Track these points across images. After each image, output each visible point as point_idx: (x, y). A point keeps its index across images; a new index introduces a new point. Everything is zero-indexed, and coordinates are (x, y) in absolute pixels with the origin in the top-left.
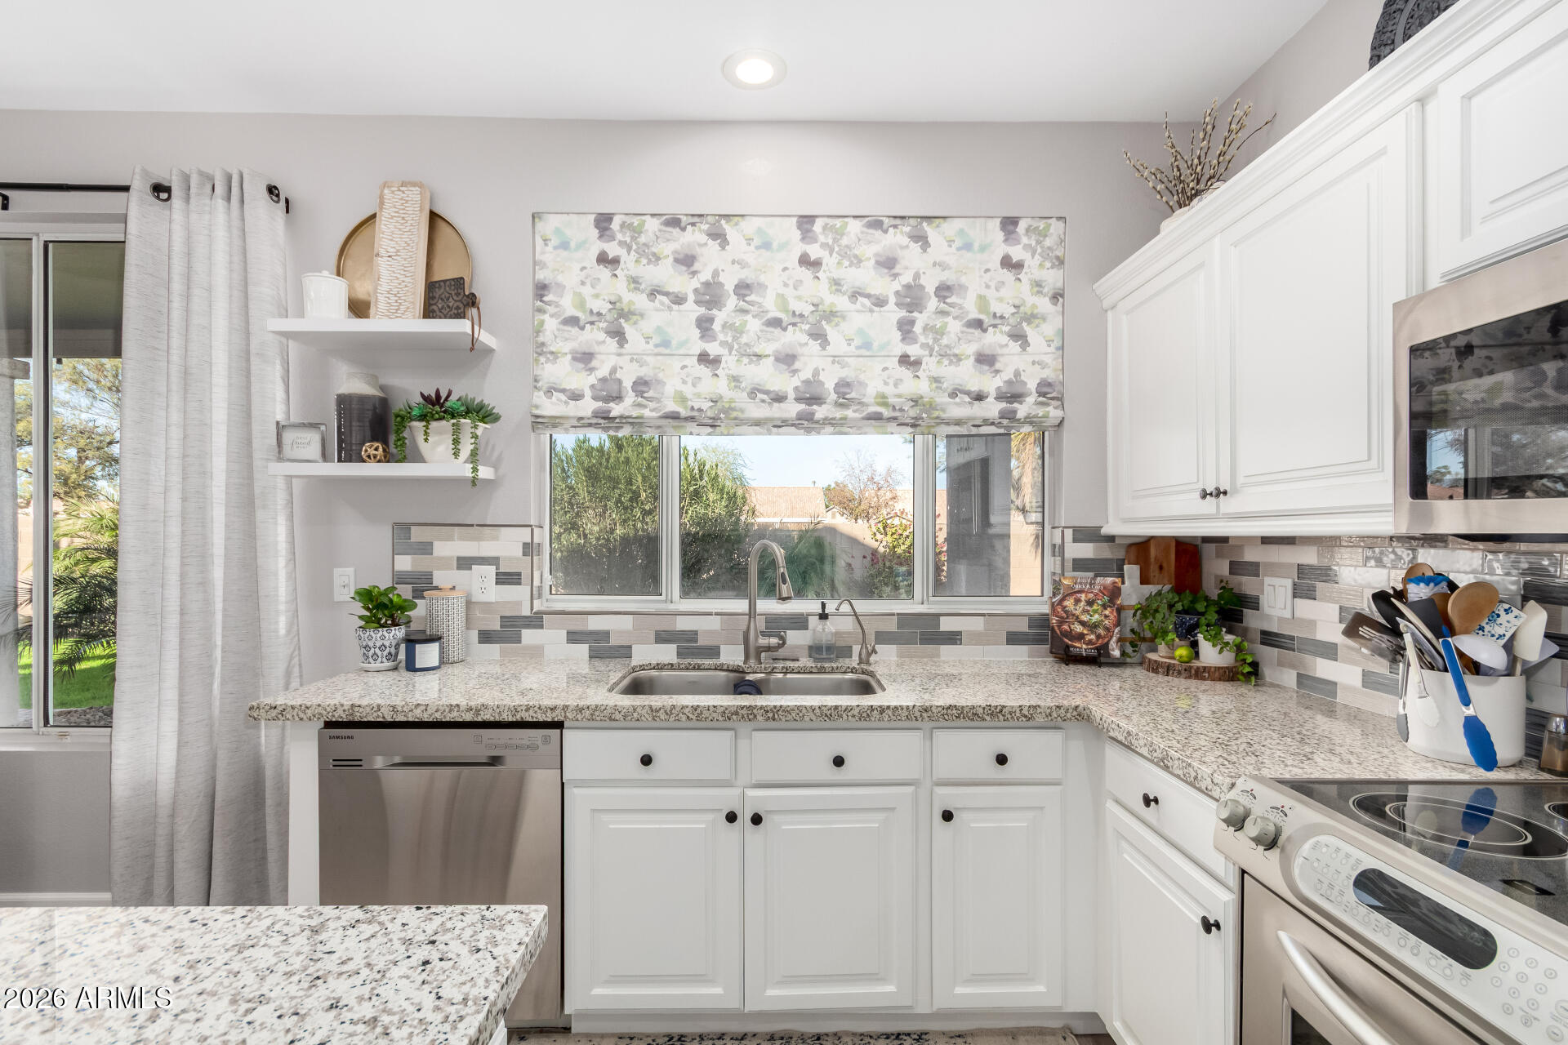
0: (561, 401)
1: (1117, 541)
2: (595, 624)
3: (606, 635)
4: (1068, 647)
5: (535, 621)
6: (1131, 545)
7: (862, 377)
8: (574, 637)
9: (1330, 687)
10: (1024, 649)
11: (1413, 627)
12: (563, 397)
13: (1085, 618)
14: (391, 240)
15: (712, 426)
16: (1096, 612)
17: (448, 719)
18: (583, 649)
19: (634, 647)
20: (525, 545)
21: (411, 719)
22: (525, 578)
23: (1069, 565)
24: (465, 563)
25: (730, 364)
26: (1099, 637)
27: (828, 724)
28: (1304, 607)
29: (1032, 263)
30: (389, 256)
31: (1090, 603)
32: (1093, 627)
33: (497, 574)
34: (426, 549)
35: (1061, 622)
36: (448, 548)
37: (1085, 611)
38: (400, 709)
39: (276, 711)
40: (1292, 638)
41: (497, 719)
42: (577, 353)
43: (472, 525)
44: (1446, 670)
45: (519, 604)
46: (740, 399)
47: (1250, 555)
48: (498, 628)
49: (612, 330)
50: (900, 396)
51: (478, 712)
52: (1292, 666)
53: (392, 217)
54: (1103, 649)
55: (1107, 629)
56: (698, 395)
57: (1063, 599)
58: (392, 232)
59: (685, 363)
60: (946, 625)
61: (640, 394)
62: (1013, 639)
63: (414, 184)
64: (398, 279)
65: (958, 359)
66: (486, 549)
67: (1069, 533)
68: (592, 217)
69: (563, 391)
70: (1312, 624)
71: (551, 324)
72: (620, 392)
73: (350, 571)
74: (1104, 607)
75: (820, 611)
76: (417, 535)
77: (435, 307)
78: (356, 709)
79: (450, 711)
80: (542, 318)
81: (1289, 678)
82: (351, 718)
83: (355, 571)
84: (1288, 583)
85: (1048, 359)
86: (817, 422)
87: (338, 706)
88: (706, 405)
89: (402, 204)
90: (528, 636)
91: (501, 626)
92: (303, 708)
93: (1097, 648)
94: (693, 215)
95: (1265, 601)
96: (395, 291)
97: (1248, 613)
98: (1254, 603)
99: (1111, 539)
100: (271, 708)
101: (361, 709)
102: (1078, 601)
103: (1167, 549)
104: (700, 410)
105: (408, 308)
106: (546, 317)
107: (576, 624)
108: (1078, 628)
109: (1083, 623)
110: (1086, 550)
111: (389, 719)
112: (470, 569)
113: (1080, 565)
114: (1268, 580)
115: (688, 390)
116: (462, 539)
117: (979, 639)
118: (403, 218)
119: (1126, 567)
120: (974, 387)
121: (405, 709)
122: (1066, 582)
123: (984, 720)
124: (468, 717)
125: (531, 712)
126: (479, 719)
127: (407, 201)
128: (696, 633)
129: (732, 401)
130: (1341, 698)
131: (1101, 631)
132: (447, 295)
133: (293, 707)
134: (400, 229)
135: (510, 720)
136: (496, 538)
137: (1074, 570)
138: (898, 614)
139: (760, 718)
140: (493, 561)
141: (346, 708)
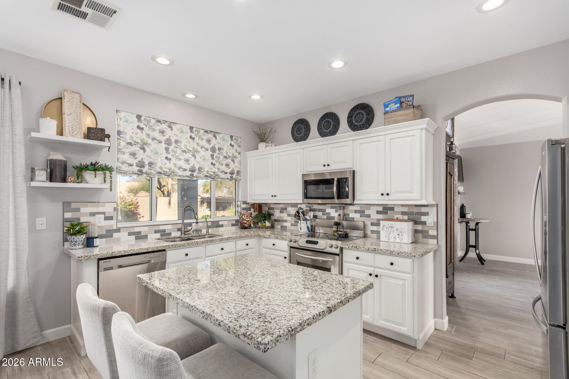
0: (126, 166)
1: (250, 204)
2: (137, 230)
3: (140, 232)
4: (244, 225)
5: (118, 230)
6: (252, 205)
7: (204, 167)
8: (130, 234)
9: (286, 227)
10: (234, 227)
11: (301, 215)
12: (127, 165)
13: (246, 219)
14: (68, 109)
15: (168, 176)
16: (248, 218)
17: (140, 252)
18: (133, 237)
19: (148, 235)
20: (115, 208)
21: (130, 254)
22: (115, 217)
23: (242, 209)
24: (92, 214)
25: (173, 160)
26: (249, 223)
27: (221, 242)
28: (282, 215)
29: (235, 146)
30: (68, 115)
31: (247, 216)
32: (248, 221)
33: (104, 217)
34: (78, 210)
35: (242, 221)
36: (86, 210)
37: (246, 218)
38: (126, 251)
39: (87, 257)
40: (280, 220)
41: (153, 250)
42: (131, 152)
43: (95, 202)
44: (304, 220)
45: (112, 225)
46: (176, 170)
47: (272, 206)
48: (105, 233)
49: (142, 147)
50: (211, 172)
51: (148, 249)
52: (280, 225)
53: (68, 102)
54: (250, 226)
55: (250, 221)
56: (166, 168)
57: (242, 216)
58: (68, 107)
59: (162, 159)
60: (221, 223)
61: (150, 166)
62: (233, 225)
63: (77, 93)
64: (72, 123)
65: (222, 164)
66: (100, 209)
67: (242, 202)
68: (136, 115)
69: (127, 163)
70: (283, 217)
71: (123, 144)
72: (144, 165)
73: (44, 219)
74: (250, 217)
75: (196, 222)
76: (73, 206)
77: (90, 135)
78: (113, 253)
79: (141, 250)
80: (120, 141)
81: (279, 227)
82: (112, 256)
83: (46, 218)
84: (279, 211)
85: (238, 166)
86: (194, 177)
87: (108, 253)
88: (168, 171)
89: (71, 98)
90: (115, 235)
91: (106, 233)
92: (97, 255)
93: (249, 225)
94: (164, 121)
95: (275, 214)
96: (71, 127)
97: (271, 216)
98: (273, 215)
99: (248, 203)
100: (86, 256)
101: (115, 253)
102: (245, 216)
103: (257, 205)
104: (166, 172)
105: (77, 133)
106: (121, 141)
107: (132, 230)
108: (245, 222)
109: (246, 221)
110: (244, 206)
111: (123, 254)
112: (95, 216)
113: (244, 209)
114: (275, 210)
115: (163, 166)
116: (91, 207)
117: (227, 226)
118: (72, 103)
119: (251, 209)
120: (225, 171)
121: (128, 251)
122: (242, 212)
123: (245, 238)
124: (145, 251)
125: (161, 248)
126: (148, 251)
127: (73, 98)
128: (165, 230)
129: (174, 170)
130: (288, 228)
131: (249, 222)
132: (97, 133)
133: (93, 255)
134: (71, 106)
135: (156, 250)
136: (104, 206)
137: (243, 210)
138: (211, 221)
139: (209, 242)
140: (104, 213)
141: (110, 253)
